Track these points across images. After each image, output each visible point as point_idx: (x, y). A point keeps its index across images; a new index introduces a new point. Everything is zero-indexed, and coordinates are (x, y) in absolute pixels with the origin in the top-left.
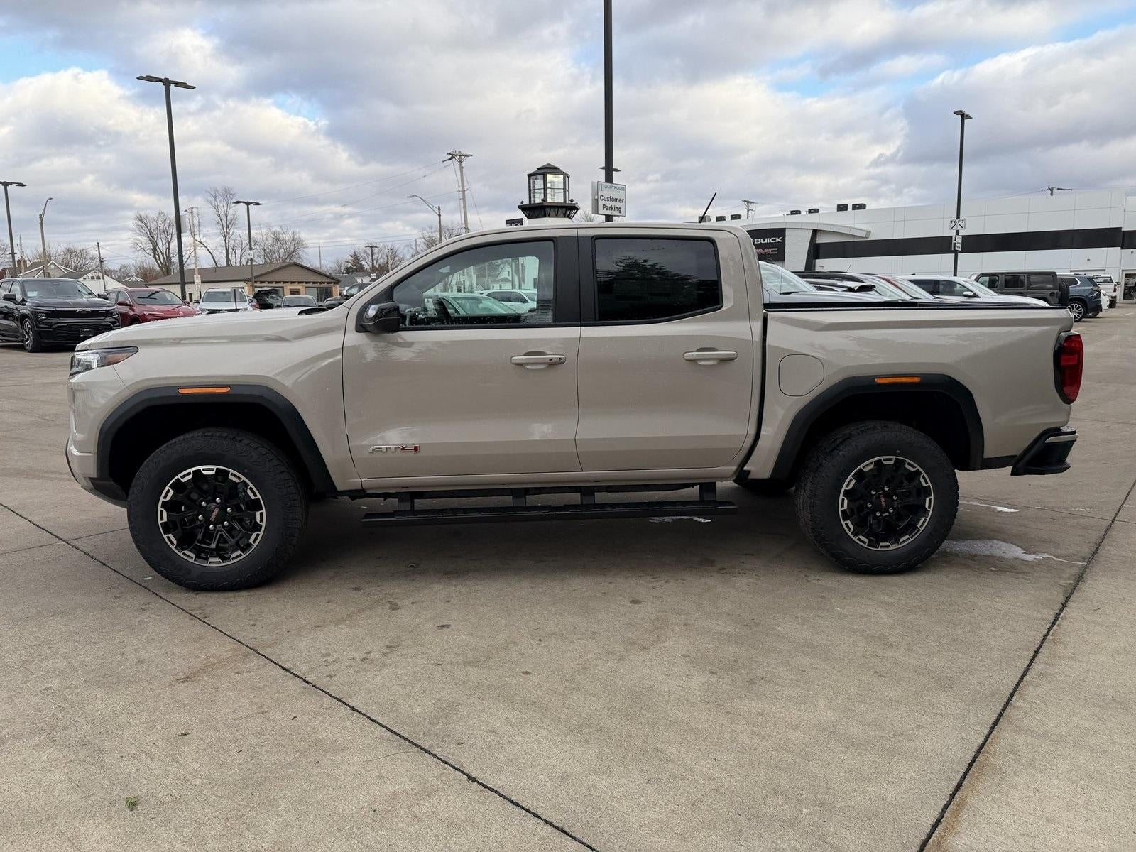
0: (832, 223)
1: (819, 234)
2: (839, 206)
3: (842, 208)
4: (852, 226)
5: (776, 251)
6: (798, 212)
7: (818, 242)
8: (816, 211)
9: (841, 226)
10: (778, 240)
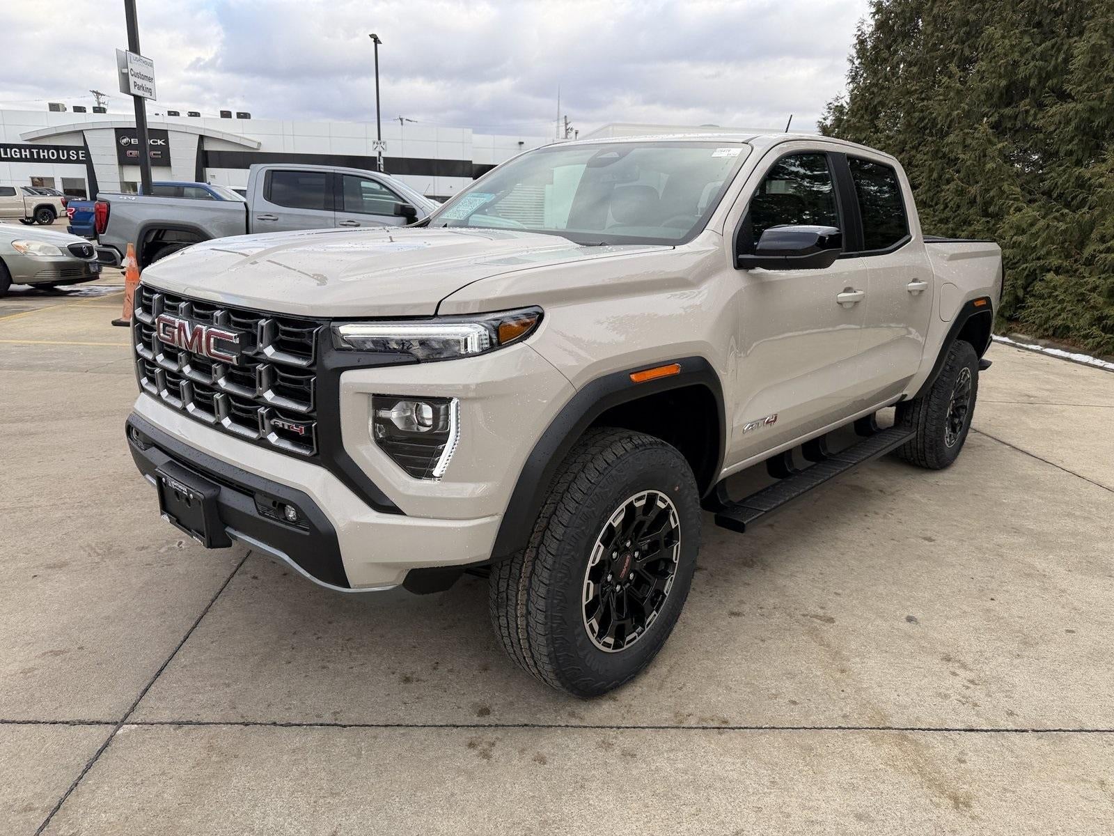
0: (218, 130)
1: (206, 140)
2: (222, 112)
3: (226, 114)
4: (242, 135)
5: (158, 154)
6: (176, 114)
7: (205, 149)
8: (196, 115)
9: (229, 134)
10: (160, 142)
